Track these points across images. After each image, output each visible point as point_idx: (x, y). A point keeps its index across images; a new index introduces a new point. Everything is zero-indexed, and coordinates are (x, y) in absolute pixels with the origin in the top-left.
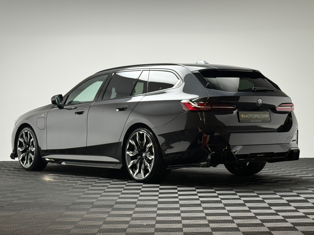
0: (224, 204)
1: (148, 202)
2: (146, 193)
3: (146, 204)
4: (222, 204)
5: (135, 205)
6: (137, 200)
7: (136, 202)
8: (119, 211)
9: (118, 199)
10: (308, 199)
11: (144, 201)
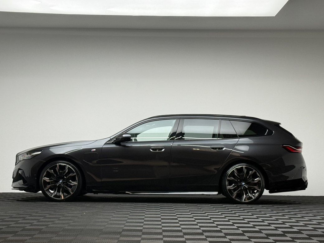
1: (153, 230)
2: (150, 222)
3: (151, 232)
5: (142, 233)
6: (142, 228)
7: (142, 230)
8: (128, 238)
9: (124, 227)
10: (302, 231)
11: (149, 229)
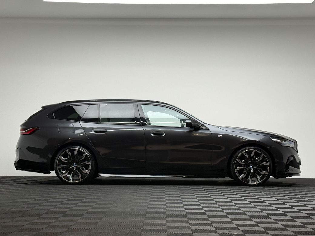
0: (207, 215)
4: (206, 216)
